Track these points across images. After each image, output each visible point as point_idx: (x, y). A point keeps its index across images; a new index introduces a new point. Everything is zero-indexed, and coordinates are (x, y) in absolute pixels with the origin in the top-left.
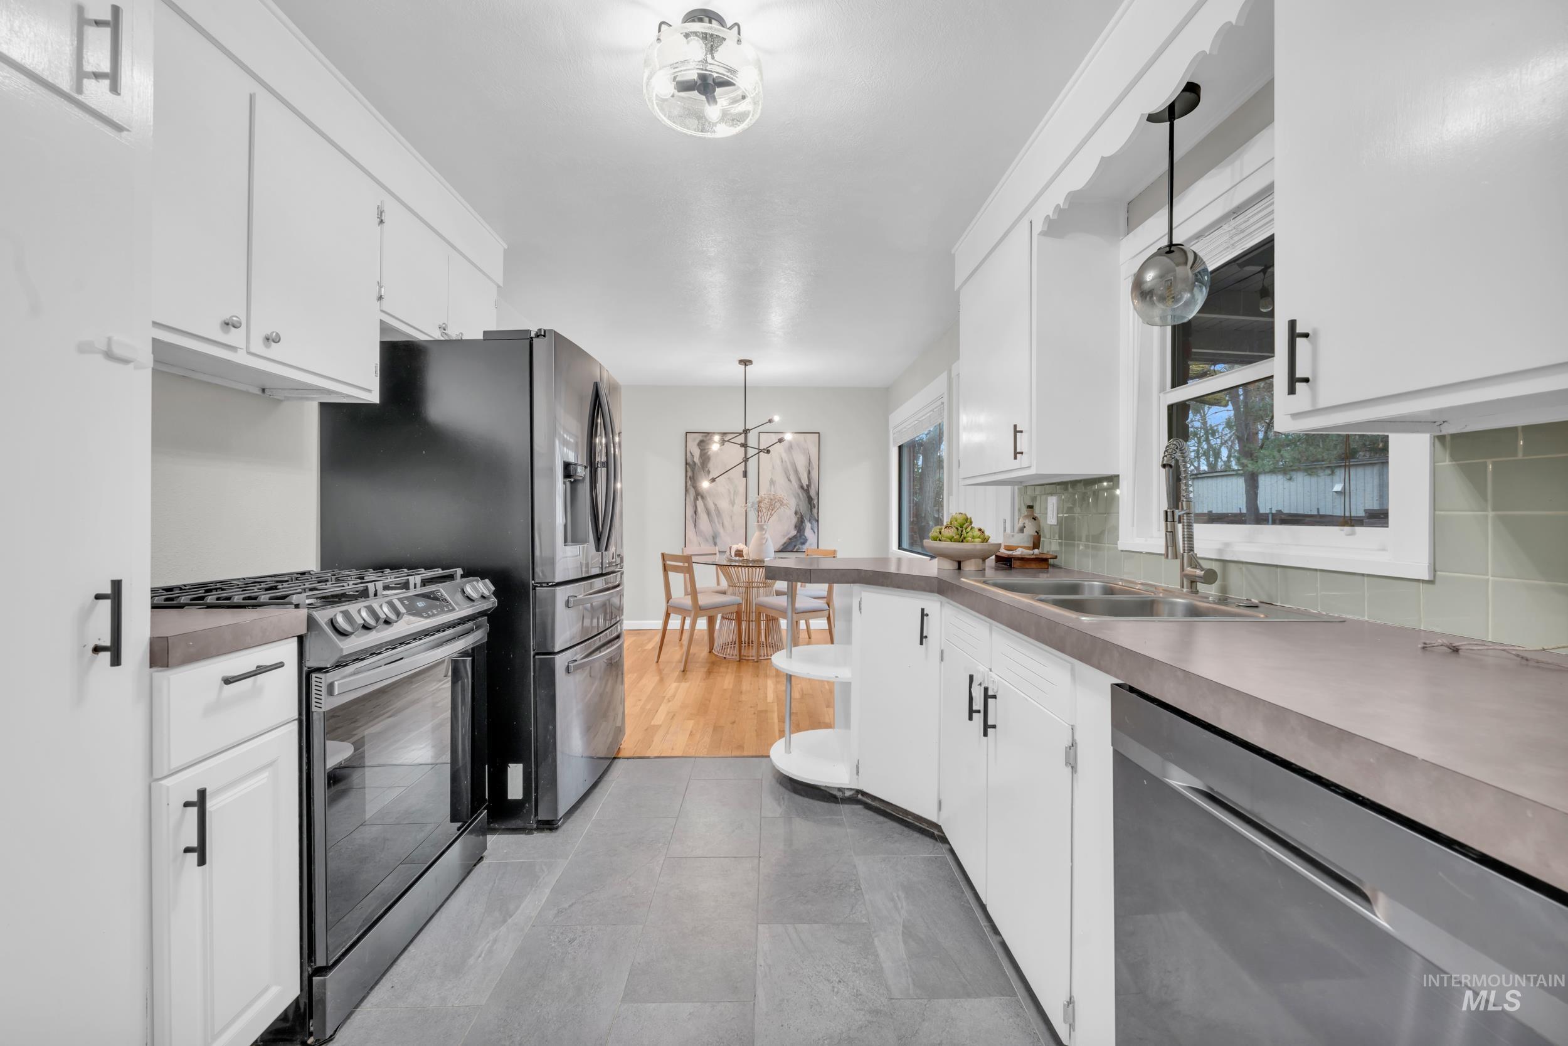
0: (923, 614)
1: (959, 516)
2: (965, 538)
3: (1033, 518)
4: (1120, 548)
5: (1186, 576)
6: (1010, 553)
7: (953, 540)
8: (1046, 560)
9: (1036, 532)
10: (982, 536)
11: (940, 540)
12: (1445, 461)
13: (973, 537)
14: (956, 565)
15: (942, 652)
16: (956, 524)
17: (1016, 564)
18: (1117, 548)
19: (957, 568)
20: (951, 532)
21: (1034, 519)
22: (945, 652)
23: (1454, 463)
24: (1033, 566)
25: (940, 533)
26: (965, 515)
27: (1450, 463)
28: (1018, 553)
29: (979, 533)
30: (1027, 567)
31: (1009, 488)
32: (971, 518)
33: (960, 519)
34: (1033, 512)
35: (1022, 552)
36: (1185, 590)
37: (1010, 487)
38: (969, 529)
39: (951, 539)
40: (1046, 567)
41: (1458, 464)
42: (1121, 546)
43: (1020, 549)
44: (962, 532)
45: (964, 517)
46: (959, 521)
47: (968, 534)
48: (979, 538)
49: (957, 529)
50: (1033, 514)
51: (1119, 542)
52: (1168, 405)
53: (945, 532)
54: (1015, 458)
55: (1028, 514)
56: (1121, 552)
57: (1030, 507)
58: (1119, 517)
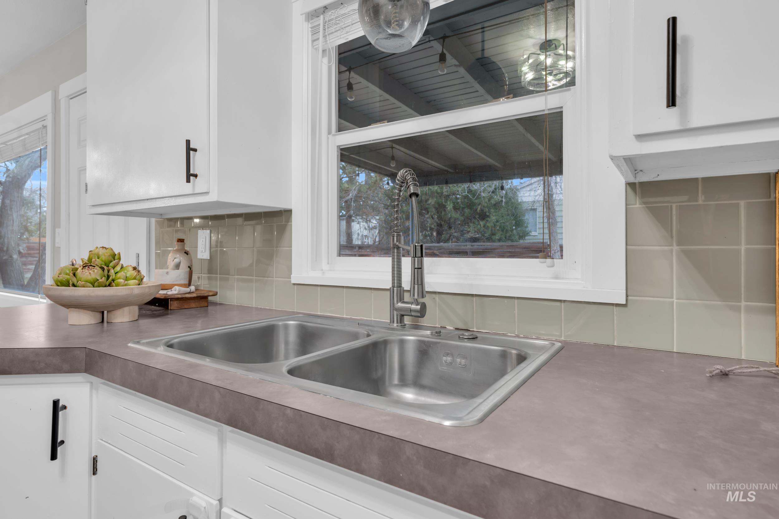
0: (56, 407)
1: (101, 252)
2: (113, 280)
3: (185, 253)
4: (293, 281)
5: (398, 309)
6: (164, 292)
7: (96, 284)
8: (204, 298)
9: (189, 267)
10: (138, 277)
11: (74, 285)
12: (636, 204)
13: (126, 279)
14: (99, 316)
15: (95, 460)
16: (98, 262)
17: (173, 305)
18: (290, 281)
19: (101, 321)
20: (95, 274)
21: (187, 253)
22: (99, 459)
23: (644, 206)
24: (193, 305)
25: (74, 275)
26: (112, 249)
27: (640, 206)
28: (175, 291)
29: (134, 273)
30: (186, 307)
31: (143, 221)
32: (119, 254)
33: (104, 254)
34: (184, 246)
35: (179, 291)
36: (395, 325)
37: (145, 219)
38: (118, 268)
39: (94, 283)
40: (206, 304)
41: (647, 207)
42: (295, 279)
43: (177, 288)
44: (108, 271)
45: (108, 252)
46: (103, 258)
47: (119, 275)
48: (135, 279)
49: (103, 269)
50: (184, 248)
51: (291, 275)
52: (338, 146)
53: (84, 274)
54: (188, 181)
55: (179, 248)
56: (294, 286)
57: (181, 241)
58: (291, 250)
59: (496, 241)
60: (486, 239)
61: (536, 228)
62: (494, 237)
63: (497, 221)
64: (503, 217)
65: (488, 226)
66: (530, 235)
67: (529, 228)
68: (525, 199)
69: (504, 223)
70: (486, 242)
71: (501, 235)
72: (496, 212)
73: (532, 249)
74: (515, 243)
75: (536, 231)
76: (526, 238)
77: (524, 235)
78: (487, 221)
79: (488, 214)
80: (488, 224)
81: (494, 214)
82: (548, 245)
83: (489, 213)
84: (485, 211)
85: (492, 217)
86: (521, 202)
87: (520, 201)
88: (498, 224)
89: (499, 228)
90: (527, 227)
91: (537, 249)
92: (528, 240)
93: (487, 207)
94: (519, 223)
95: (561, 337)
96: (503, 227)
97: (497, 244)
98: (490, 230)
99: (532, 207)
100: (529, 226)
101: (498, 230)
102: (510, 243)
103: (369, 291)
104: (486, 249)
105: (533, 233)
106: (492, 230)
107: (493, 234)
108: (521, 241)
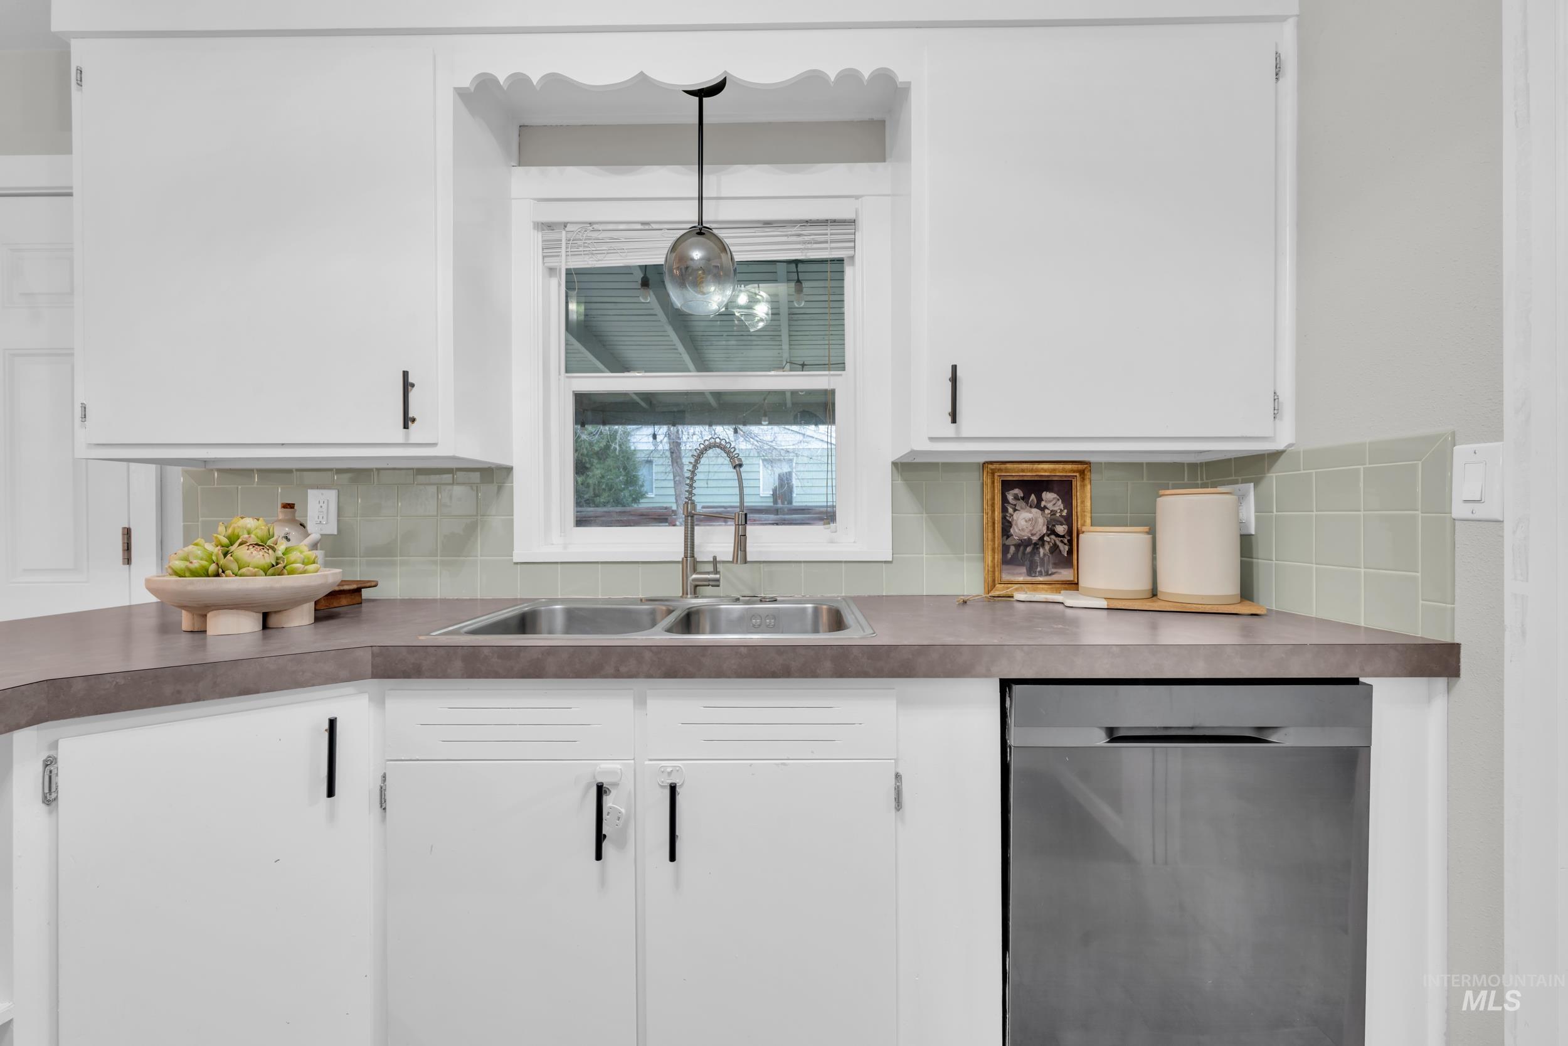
3: (301, 525)
4: (516, 560)
5: (694, 581)
8: (359, 591)
18: (512, 559)
21: (303, 525)
23: (904, 482)
24: (344, 601)
30: (335, 604)
34: (294, 512)
36: (689, 596)
40: (360, 600)
42: (520, 554)
50: (295, 517)
51: (514, 552)
52: (573, 391)
53: (254, 557)
54: (406, 426)
55: (286, 518)
56: (516, 565)
57: (289, 506)
58: (512, 520)
59: (601, 505)
60: (585, 501)
61: (652, 488)
62: (597, 500)
63: (603, 477)
64: (611, 470)
65: (588, 484)
66: (646, 498)
67: (644, 489)
68: (640, 447)
69: (612, 479)
70: (586, 506)
71: (609, 496)
72: (600, 463)
73: (651, 517)
74: (628, 509)
75: (652, 492)
76: (641, 501)
77: (638, 497)
78: (588, 476)
79: (588, 465)
80: (590, 481)
81: (598, 466)
82: (673, 511)
83: (590, 463)
84: (584, 461)
85: (595, 470)
86: (635, 450)
87: (633, 448)
88: (603, 481)
89: (606, 486)
90: (642, 486)
91: (657, 517)
92: (644, 505)
93: (587, 455)
94: (631, 480)
95: (841, 593)
96: (611, 485)
97: (600, 510)
98: (591, 488)
99: (648, 457)
100: (645, 484)
101: (604, 490)
102: (619, 509)
103: (636, 565)
104: (585, 517)
105: (650, 495)
106: (594, 489)
107: (596, 495)
108: (635, 506)
